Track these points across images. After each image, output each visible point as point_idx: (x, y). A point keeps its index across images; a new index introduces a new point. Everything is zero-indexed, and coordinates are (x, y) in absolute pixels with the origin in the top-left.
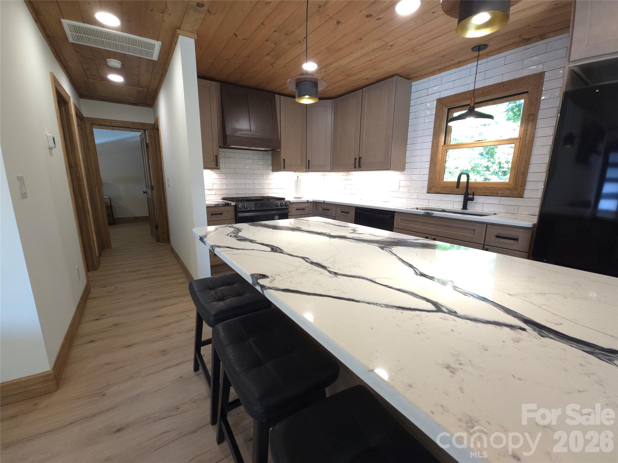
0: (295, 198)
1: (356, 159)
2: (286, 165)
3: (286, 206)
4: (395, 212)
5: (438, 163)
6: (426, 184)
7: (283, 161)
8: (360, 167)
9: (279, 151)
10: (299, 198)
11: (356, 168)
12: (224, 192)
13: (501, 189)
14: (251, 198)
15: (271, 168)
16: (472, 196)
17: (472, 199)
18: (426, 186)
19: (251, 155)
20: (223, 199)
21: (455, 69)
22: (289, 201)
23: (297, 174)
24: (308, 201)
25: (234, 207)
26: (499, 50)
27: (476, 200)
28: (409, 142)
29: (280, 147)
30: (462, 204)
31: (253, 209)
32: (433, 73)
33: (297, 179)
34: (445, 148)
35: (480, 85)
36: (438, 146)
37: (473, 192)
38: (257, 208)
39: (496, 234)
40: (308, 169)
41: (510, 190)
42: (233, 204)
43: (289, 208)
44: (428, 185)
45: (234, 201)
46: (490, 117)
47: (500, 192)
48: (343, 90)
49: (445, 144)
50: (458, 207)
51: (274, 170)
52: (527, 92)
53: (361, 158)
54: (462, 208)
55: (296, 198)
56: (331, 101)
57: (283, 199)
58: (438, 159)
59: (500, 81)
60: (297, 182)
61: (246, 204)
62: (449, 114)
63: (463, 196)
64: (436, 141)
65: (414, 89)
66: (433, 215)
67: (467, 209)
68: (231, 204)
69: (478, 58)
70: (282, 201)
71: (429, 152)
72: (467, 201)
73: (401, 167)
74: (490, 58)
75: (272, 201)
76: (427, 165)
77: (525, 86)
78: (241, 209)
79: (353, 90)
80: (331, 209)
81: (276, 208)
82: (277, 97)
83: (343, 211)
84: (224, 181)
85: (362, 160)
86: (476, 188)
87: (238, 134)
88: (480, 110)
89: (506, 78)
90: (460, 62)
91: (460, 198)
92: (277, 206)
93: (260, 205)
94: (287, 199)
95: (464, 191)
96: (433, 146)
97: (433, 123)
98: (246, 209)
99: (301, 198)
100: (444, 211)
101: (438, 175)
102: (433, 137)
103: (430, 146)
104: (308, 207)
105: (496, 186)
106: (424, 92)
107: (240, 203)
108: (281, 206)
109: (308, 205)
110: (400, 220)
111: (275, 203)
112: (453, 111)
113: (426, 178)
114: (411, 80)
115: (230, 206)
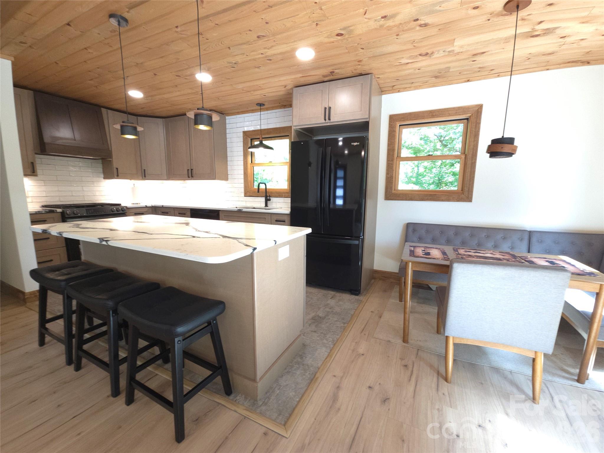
0: (132, 204)
1: (188, 170)
2: (120, 173)
3: (123, 211)
4: (220, 210)
5: (248, 175)
6: (243, 190)
7: (116, 169)
8: (193, 177)
9: (111, 160)
10: (137, 204)
11: (189, 177)
12: (44, 199)
13: (284, 193)
14: (81, 205)
15: (102, 176)
16: (269, 198)
17: (270, 200)
18: (243, 191)
19: (78, 163)
20: (43, 206)
21: (251, 114)
22: (126, 207)
23: (133, 181)
24: (146, 206)
25: (60, 213)
26: (273, 108)
27: (272, 200)
28: (229, 159)
29: (111, 156)
30: (264, 203)
31: (84, 214)
32: (238, 113)
33: (133, 187)
34: (252, 165)
35: (264, 127)
36: (247, 164)
37: (269, 195)
38: (90, 214)
39: (276, 219)
40: (144, 178)
41: (288, 193)
42: (59, 210)
43: (126, 213)
44: (244, 191)
45: (60, 208)
46: (271, 148)
47: (283, 195)
48: (171, 113)
49: (252, 162)
50: (263, 205)
51: (105, 178)
52: (288, 136)
53: (192, 169)
54: (265, 206)
55: (134, 204)
56: (161, 119)
57: (119, 205)
58: (248, 173)
59: (275, 127)
60: (133, 189)
61: (75, 210)
62: (252, 142)
63: (264, 198)
64: (245, 160)
65: (227, 121)
66: (243, 211)
67: (268, 207)
68: (56, 210)
69: (261, 110)
70: (118, 207)
71: (242, 167)
72: (267, 200)
73: (225, 178)
74: (269, 112)
75: (106, 207)
76: (242, 176)
77: (287, 132)
78: (69, 215)
79: (178, 115)
80: (170, 212)
81: (112, 213)
82: (103, 110)
83: (180, 213)
84: (43, 188)
85: (194, 170)
86: (271, 193)
87: (60, 142)
88: (265, 142)
89: (278, 126)
90: (253, 110)
91: (263, 199)
92: (113, 211)
93: (93, 211)
94: (123, 205)
95: (265, 194)
96: (244, 164)
97: (242, 147)
98: (77, 214)
99: (140, 204)
100: (254, 208)
101: (249, 184)
102: (244, 157)
103: (242, 164)
104: (146, 211)
105: (281, 191)
106: (234, 125)
107: (68, 209)
108: (117, 211)
109: (147, 209)
110: (223, 216)
111: (111, 208)
112: (254, 141)
113: (242, 185)
114: (225, 115)
115: (56, 213)
